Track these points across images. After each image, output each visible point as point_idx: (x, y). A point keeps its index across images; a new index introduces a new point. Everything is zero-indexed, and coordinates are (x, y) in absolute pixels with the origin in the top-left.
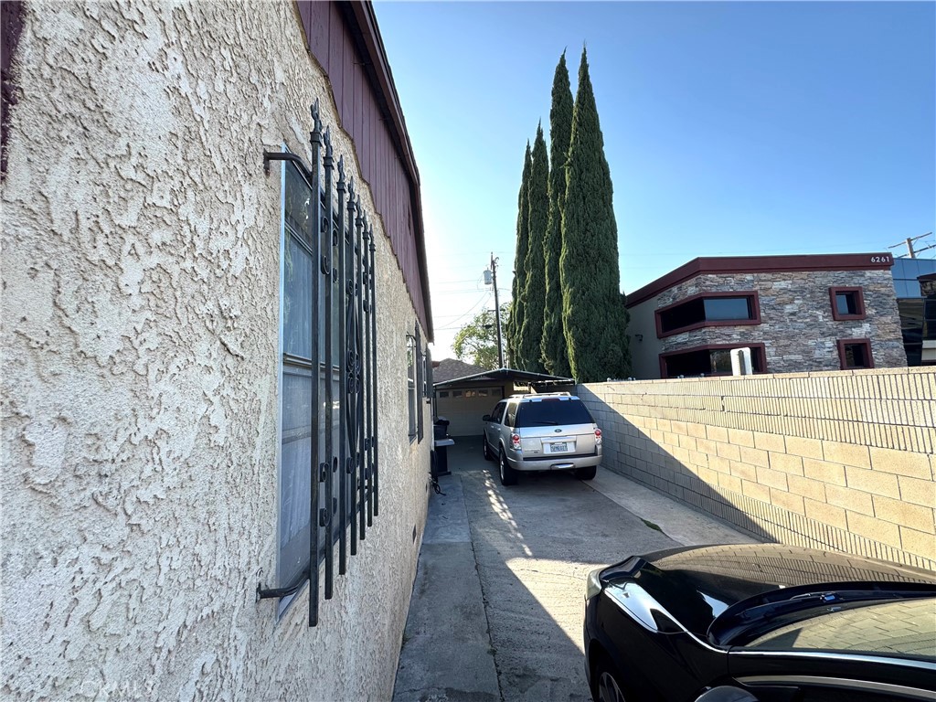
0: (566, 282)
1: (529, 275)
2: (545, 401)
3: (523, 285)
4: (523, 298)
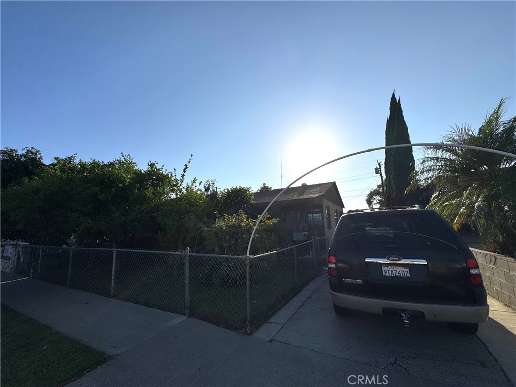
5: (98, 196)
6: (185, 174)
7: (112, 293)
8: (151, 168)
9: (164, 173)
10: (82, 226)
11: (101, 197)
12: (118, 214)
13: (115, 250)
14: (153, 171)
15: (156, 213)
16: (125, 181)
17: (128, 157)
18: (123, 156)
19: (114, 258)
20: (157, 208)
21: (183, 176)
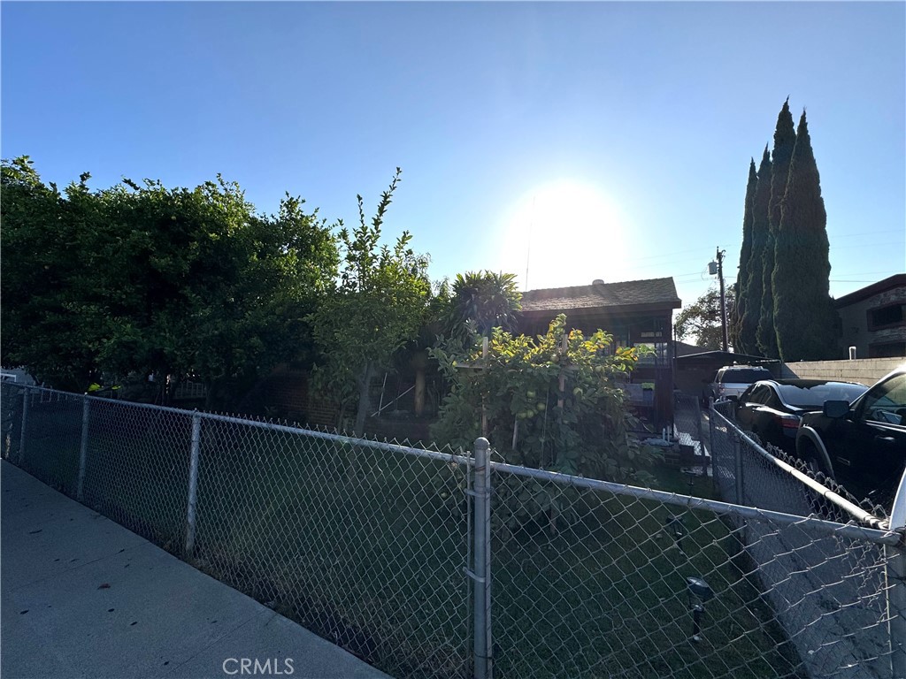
0: (776, 291)
1: (751, 276)
2: (742, 370)
3: (745, 284)
4: (744, 295)
5: (152, 258)
6: (381, 218)
7: (189, 545)
8: (290, 212)
9: (319, 226)
10: (109, 339)
11: (161, 262)
12: (208, 311)
13: (196, 416)
14: (292, 219)
15: (311, 316)
16: (227, 226)
17: (234, 187)
18: (222, 184)
19: (194, 438)
20: (311, 303)
21: (377, 223)
